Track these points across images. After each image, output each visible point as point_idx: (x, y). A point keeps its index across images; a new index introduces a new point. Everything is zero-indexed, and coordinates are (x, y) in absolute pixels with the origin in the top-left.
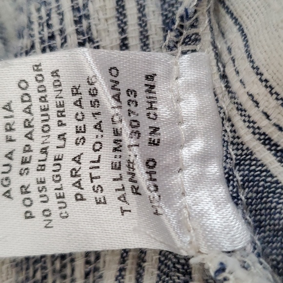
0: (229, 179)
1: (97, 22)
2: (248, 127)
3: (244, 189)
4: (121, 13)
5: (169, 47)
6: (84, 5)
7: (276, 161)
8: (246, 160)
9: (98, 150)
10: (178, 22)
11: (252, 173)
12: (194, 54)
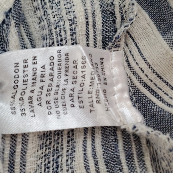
0: (131, 99)
1: (79, 36)
2: (138, 80)
3: (137, 103)
4: (87, 33)
5: (109, 48)
6: (74, 28)
7: (149, 93)
8: (137, 93)
9: (82, 86)
10: (114, 39)
11: (140, 97)
12: (118, 51)
